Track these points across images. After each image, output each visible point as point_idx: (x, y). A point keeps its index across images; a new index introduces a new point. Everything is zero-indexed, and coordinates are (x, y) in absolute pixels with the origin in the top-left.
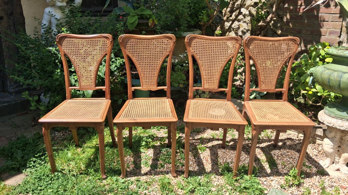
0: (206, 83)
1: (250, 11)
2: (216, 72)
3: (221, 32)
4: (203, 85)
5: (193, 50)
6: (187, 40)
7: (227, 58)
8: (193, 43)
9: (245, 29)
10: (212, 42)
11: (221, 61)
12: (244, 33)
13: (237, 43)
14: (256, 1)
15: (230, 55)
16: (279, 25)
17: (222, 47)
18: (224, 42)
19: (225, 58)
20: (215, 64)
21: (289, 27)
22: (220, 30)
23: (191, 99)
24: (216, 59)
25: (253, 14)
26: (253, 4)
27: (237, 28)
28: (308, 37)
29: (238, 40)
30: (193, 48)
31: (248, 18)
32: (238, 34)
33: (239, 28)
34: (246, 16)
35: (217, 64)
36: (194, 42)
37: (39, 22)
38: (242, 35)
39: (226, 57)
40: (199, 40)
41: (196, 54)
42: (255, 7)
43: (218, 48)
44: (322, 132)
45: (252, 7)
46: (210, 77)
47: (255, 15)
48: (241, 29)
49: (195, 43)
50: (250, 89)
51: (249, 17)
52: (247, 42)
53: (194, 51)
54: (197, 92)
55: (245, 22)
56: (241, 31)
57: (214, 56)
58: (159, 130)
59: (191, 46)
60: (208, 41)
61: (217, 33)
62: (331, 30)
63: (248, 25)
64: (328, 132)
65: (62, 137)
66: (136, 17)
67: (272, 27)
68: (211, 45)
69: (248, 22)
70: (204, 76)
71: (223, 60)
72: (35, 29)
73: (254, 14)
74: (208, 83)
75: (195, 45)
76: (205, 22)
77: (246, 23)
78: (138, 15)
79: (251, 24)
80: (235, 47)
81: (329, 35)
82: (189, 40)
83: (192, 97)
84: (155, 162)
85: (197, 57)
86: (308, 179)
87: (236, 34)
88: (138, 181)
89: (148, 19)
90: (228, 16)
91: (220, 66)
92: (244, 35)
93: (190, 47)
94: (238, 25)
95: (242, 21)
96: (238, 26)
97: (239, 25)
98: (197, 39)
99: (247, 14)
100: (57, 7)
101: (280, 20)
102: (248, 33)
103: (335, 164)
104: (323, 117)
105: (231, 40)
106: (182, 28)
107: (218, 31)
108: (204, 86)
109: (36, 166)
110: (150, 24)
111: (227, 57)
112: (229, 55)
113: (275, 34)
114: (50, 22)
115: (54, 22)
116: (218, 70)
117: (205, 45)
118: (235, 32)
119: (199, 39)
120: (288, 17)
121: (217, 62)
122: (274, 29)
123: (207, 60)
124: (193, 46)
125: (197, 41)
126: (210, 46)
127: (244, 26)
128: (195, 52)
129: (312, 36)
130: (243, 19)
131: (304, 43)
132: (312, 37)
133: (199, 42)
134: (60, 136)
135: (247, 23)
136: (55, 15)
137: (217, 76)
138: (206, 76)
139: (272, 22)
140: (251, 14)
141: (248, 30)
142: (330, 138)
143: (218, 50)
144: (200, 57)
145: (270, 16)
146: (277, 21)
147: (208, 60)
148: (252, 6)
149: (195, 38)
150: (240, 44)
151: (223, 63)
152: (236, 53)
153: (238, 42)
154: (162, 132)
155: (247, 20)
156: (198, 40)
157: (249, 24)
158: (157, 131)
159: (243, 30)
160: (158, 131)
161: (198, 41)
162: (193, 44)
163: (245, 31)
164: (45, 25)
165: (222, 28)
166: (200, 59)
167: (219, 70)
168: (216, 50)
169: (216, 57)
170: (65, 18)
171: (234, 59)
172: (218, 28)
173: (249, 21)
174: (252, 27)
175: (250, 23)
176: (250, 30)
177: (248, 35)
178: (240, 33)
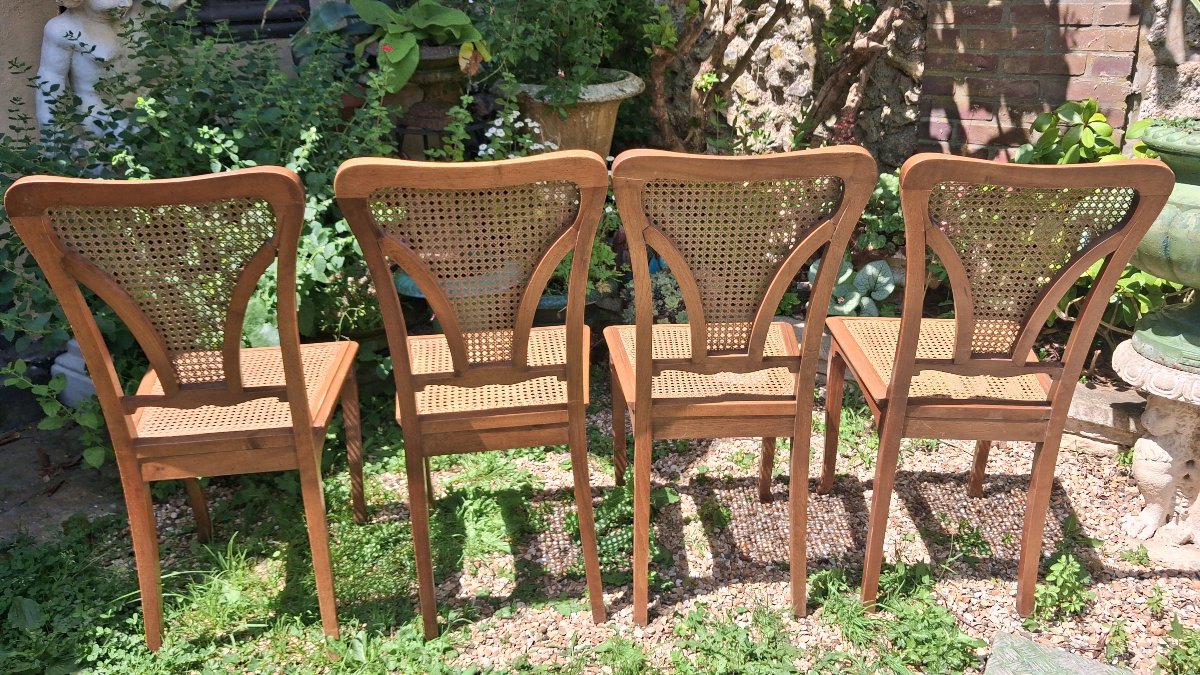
3: (716, 80)
9: (791, 62)
12: (787, 77)
16: (916, 44)
21: (951, 51)
22: (710, 72)
25: (821, 10)
27: (761, 61)
28: (1020, 82)
31: (804, 23)
32: (766, 82)
33: (768, 59)
34: (795, 14)
37: (30, 79)
38: (782, 85)
44: (1111, 415)
47: (828, 13)
48: (777, 63)
51: (806, 19)
54: (658, 306)
55: (791, 37)
56: (778, 71)
58: (542, 459)
61: (703, 83)
62: (1102, 54)
63: (800, 47)
64: (1155, 419)
65: (177, 521)
66: (411, 40)
67: (890, 53)
69: (803, 36)
72: (14, 108)
73: (822, 6)
76: (671, 46)
77: (794, 40)
78: (416, 30)
79: (812, 44)
81: (1093, 71)
84: (563, 585)
86: (1100, 585)
87: (762, 83)
88: (523, 667)
89: (456, 44)
90: (741, 20)
92: (791, 83)
94: (765, 50)
95: (777, 35)
96: (765, 54)
97: (768, 49)
99: (797, 10)
100: (96, 12)
101: (917, 25)
102: (803, 77)
103: (1173, 522)
104: (1140, 370)
106: (582, 70)
107: (706, 76)
109: (112, 655)
110: (463, 64)
113: (903, 77)
114: (70, 76)
115: (87, 73)
118: (754, 76)
120: (950, 15)
122: (898, 59)
127: (788, 51)
129: (1035, 78)
130: (783, 27)
131: (1007, 106)
132: (1036, 82)
134: (170, 518)
135: (799, 42)
136: (94, 48)
139: (891, 36)
140: (810, 9)
141: (802, 67)
142: (1161, 439)
145: (886, 14)
146: (909, 29)
154: (555, 465)
155: (797, 30)
157: (804, 44)
158: (536, 463)
159: (784, 69)
160: (540, 463)
163: (792, 69)
164: (55, 88)
165: (720, 63)
170: (132, 57)
172: (706, 66)
173: (804, 32)
174: (818, 56)
175: (809, 41)
176: (811, 64)
177: (804, 84)
178: (774, 80)
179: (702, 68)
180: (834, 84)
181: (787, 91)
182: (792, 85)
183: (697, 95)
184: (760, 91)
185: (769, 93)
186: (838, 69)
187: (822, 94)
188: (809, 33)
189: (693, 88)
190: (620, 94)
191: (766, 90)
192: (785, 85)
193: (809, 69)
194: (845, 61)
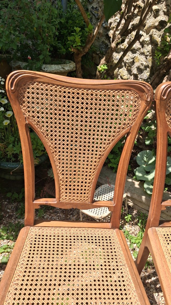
0: (64, 191)
1: (151, 36)
2: (89, 167)
3: (106, 68)
4: (57, 196)
5: (29, 111)
6: (11, 86)
7: (114, 136)
8: (28, 93)
9: (142, 64)
10: (78, 94)
11: (99, 141)
12: (140, 70)
13: (140, 97)
14: (163, 20)
15: (123, 128)
17: (102, 107)
18: (109, 96)
19: (109, 136)
20: (87, 148)
22: (104, 64)
23: (31, 226)
24: (87, 136)
25: (157, 42)
26: (157, 24)
27: (130, 62)
29: (143, 91)
30: (29, 107)
31: (149, 48)
32: (131, 72)
33: (133, 63)
34: (146, 43)
35: (91, 149)
36: (30, 90)
38: (138, 74)
39: (112, 134)
40: (44, 86)
41: (38, 122)
42: (159, 30)
43: (93, 111)
45: (154, 30)
46: (74, 178)
47: (159, 43)
48: (137, 64)
49: (33, 93)
50: (163, 204)
51: (150, 46)
52: (165, 97)
53: (31, 114)
55: (143, 54)
56: (137, 68)
57: (83, 128)
59: (24, 102)
60: (67, 90)
61: (101, 69)
63: (146, 58)
68: (75, 100)
69: (148, 53)
70: (60, 175)
71: (105, 140)
73: (158, 40)
74: (68, 191)
75: (33, 98)
77: (144, 55)
79: (151, 57)
80: (136, 108)
82: (17, 85)
83: (32, 221)
85: (41, 130)
87: (129, 71)
90: (119, 41)
91: (98, 153)
92: (141, 73)
93: (22, 105)
94: (132, 58)
95: (138, 52)
96: (132, 60)
97: (133, 58)
98: (39, 83)
99: (147, 41)
102: (146, 71)
105: (125, 90)
107: (102, 66)
108: (60, 198)
111: (114, 132)
112: (119, 128)
116: (94, 164)
117: (60, 101)
118: (127, 69)
119: (44, 83)
121: (91, 145)
123: (66, 138)
124: (29, 102)
125: (38, 89)
126: (73, 102)
127: (141, 59)
128: (34, 117)
130: (140, 49)
133: (45, 92)
135: (146, 56)
137: (90, 176)
138: (65, 176)
140: (153, 42)
141: (146, 67)
143: (93, 115)
144: (47, 131)
147: (70, 139)
148: (156, 27)
149: (32, 79)
150: (147, 101)
151: (104, 146)
152: (136, 124)
153: (143, 96)
155: (146, 51)
156: (40, 86)
157: (148, 57)
159: (139, 67)
161: (42, 89)
162: (28, 97)
163: (142, 67)
165: (109, 61)
166: (48, 135)
167: (95, 162)
168: (89, 115)
169: (87, 132)
171: (131, 138)
172: (103, 61)
173: (148, 52)
174: (153, 62)
175: (150, 56)
176: (150, 66)
177: (146, 74)
178: (135, 71)
179: (101, 62)
180: (158, 75)
181: (139, 76)
182: (142, 74)
183: (99, 74)
184: (129, 75)
185: (132, 77)
186: (160, 69)
187: (152, 78)
188: (151, 52)
189: (97, 71)
190: (62, 70)
191: (131, 75)
192: (139, 74)
193: (149, 68)
194: (164, 65)
